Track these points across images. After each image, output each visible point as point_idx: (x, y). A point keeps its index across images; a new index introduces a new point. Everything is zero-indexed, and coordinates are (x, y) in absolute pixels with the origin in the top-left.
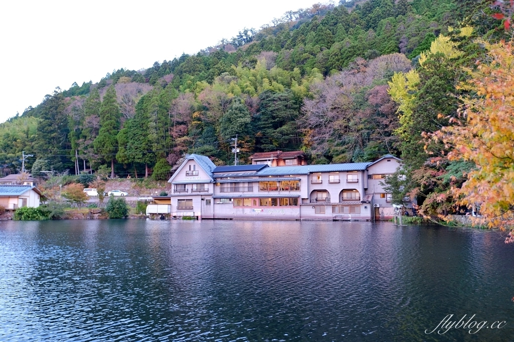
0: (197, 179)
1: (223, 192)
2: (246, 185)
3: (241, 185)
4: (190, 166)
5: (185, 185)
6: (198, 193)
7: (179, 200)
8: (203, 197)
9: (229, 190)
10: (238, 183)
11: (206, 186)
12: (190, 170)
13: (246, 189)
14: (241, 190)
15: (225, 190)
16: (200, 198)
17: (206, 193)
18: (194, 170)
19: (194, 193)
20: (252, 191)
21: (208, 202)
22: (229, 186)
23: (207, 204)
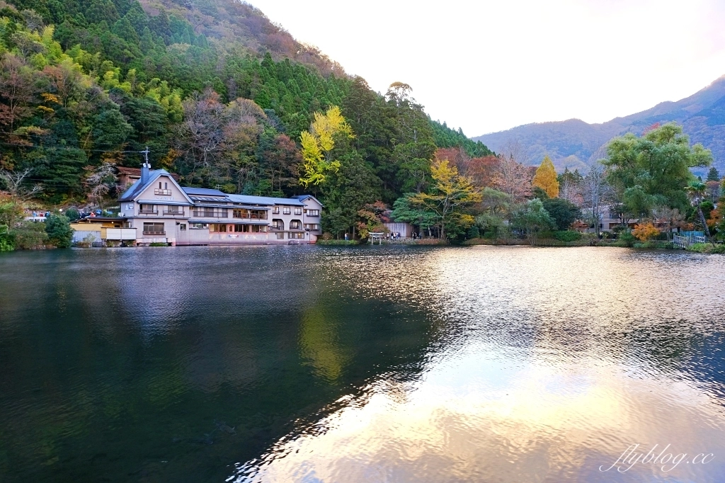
0: (169, 199)
1: (197, 216)
2: (221, 211)
3: (215, 210)
4: (160, 183)
5: (153, 205)
6: (172, 216)
7: (145, 223)
8: (178, 221)
9: (203, 214)
10: (213, 208)
11: (180, 209)
12: (160, 187)
13: (220, 215)
14: (215, 215)
15: (199, 214)
16: (174, 221)
17: (181, 217)
18: (166, 188)
19: (165, 216)
20: (227, 217)
21: (183, 227)
22: (203, 210)
23: (181, 228)
